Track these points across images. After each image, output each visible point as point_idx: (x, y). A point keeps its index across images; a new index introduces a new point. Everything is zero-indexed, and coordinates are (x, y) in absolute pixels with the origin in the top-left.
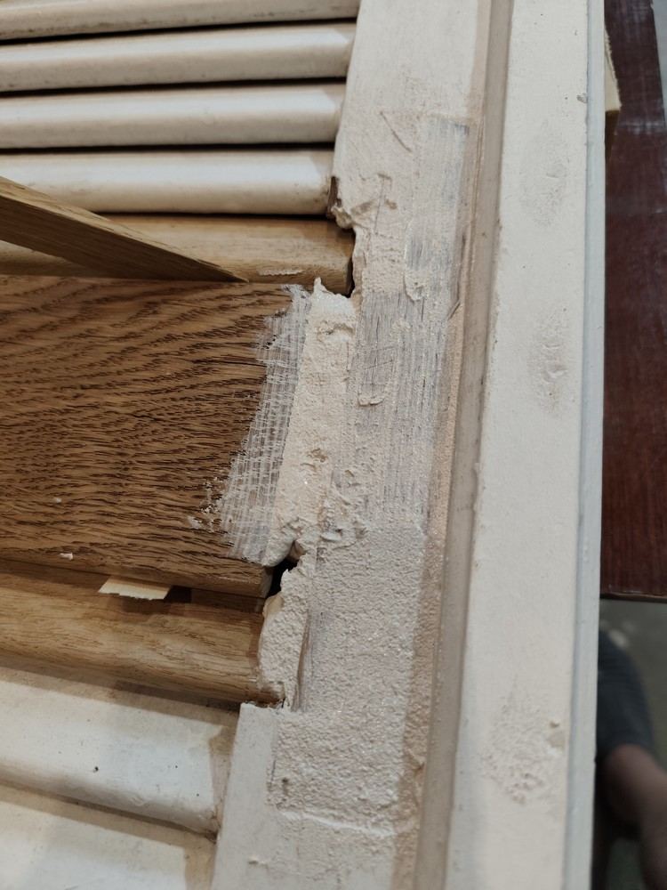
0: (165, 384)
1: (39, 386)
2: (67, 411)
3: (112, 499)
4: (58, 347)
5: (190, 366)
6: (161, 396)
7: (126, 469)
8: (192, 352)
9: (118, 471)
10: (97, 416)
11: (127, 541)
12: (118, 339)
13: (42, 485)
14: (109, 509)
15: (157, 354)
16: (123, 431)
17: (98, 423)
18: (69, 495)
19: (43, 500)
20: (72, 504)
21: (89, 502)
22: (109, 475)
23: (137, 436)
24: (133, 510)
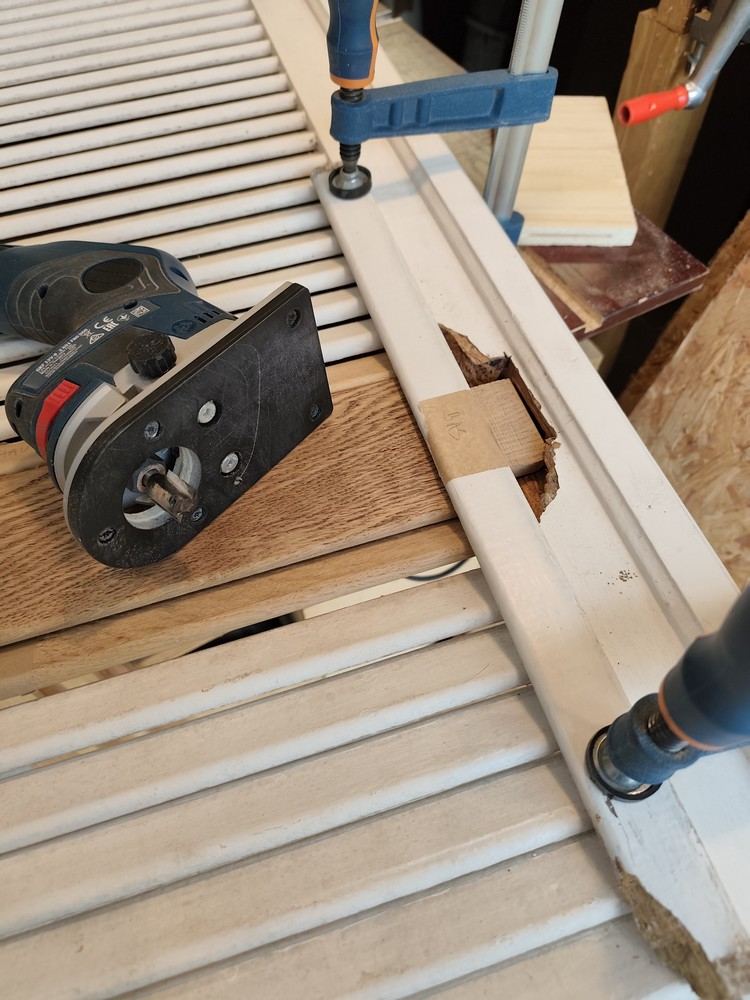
0: (386, 433)
3: (394, 490)
5: (394, 421)
6: (388, 439)
7: (392, 476)
9: (389, 478)
10: (359, 459)
11: (414, 505)
12: (346, 423)
13: (350, 500)
14: (395, 495)
15: (373, 423)
16: (378, 461)
17: (362, 462)
18: (369, 498)
19: (354, 506)
20: (373, 501)
21: (383, 497)
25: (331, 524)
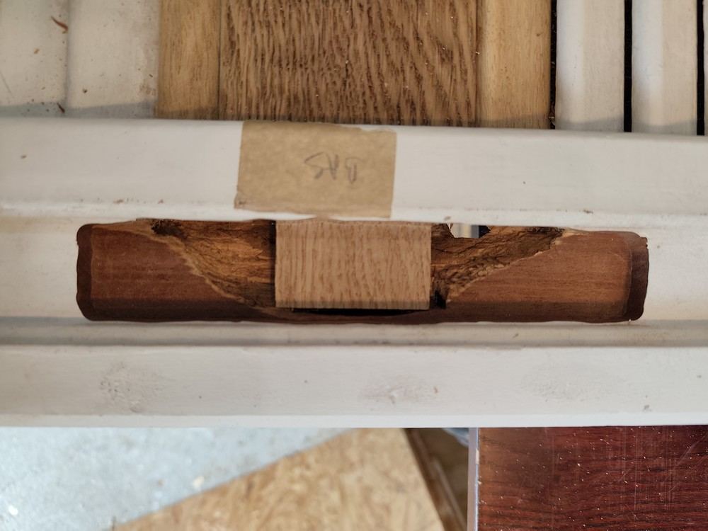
3: (276, 59)
6: (366, 83)
7: (301, 66)
8: (407, 101)
9: (299, 59)
10: (344, 30)
15: (403, 71)
16: (333, 55)
17: (339, 32)
18: (276, 22)
20: (268, 25)
21: (271, 40)
22: (295, 52)
23: (329, 69)
24: (269, 80)
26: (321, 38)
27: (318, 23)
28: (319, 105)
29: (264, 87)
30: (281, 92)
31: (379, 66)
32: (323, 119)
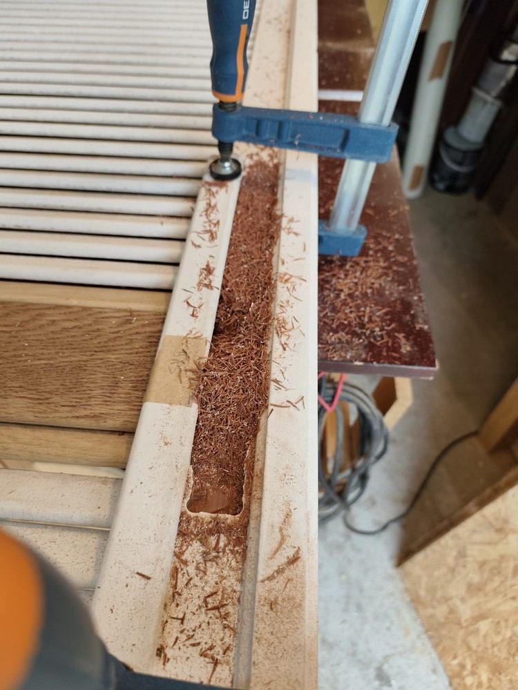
0: (135, 350)
1: (73, 350)
2: (87, 361)
3: (110, 395)
4: (82, 335)
6: (134, 355)
8: (148, 339)
9: (112, 384)
10: (103, 363)
13: (75, 390)
15: (132, 339)
16: (116, 369)
18: (89, 394)
19: (74, 396)
20: (90, 398)
21: (99, 397)
22: (108, 386)
24: (121, 399)
25: (49, 403)
26: (104, 373)
27: (95, 374)
28: (140, 376)
29: (124, 402)
30: (129, 394)
31: (127, 349)
32: (148, 375)
